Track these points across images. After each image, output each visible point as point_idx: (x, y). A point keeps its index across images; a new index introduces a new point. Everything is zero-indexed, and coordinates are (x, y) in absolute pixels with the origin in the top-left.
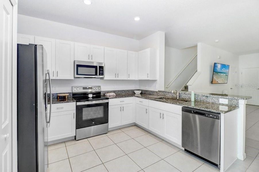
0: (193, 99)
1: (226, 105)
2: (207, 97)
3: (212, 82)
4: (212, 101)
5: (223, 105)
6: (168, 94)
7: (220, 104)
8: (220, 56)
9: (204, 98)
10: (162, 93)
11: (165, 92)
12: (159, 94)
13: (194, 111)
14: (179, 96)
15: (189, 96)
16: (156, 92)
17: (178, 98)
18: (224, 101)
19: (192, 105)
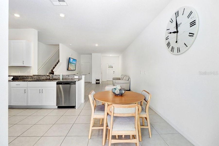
0: (61, 78)
1: (77, 79)
2: (69, 76)
3: (68, 69)
4: (71, 78)
5: (76, 79)
6: (43, 77)
7: (75, 79)
8: (72, 54)
9: (67, 76)
10: (37, 77)
11: (40, 76)
12: (33, 78)
13: (63, 83)
14: (52, 77)
15: (58, 76)
16: (31, 76)
17: (51, 79)
18: (76, 77)
19: (61, 80)
